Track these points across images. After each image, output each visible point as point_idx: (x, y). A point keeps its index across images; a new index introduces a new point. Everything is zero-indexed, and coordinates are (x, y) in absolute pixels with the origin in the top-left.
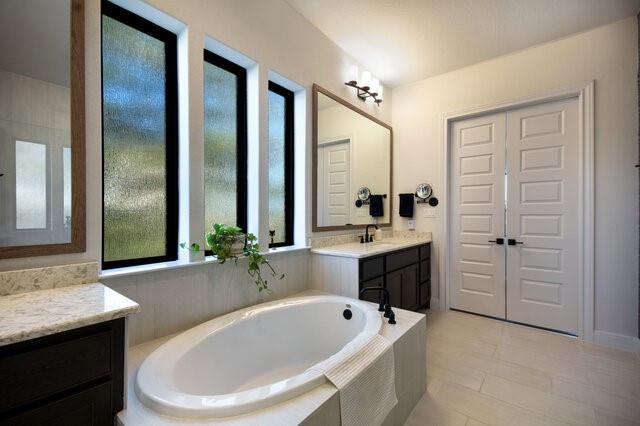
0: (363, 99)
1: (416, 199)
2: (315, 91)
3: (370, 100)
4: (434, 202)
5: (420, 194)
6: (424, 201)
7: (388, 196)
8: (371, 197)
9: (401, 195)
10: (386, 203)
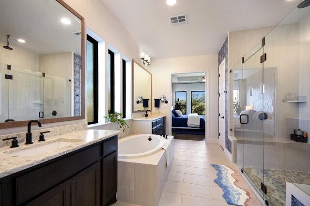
0: (144, 63)
1: (160, 101)
2: (133, 62)
3: (146, 64)
4: (166, 102)
5: (162, 99)
6: (163, 102)
7: (150, 100)
8: (143, 100)
9: (155, 100)
10: (149, 102)
